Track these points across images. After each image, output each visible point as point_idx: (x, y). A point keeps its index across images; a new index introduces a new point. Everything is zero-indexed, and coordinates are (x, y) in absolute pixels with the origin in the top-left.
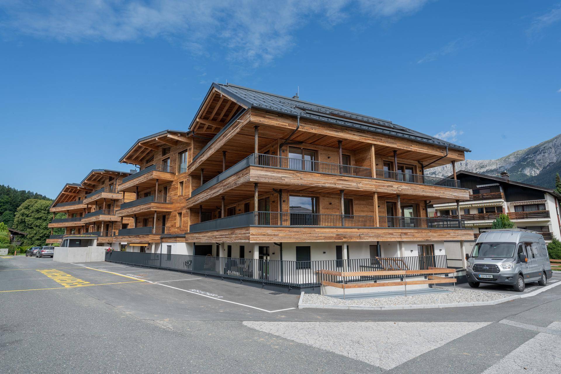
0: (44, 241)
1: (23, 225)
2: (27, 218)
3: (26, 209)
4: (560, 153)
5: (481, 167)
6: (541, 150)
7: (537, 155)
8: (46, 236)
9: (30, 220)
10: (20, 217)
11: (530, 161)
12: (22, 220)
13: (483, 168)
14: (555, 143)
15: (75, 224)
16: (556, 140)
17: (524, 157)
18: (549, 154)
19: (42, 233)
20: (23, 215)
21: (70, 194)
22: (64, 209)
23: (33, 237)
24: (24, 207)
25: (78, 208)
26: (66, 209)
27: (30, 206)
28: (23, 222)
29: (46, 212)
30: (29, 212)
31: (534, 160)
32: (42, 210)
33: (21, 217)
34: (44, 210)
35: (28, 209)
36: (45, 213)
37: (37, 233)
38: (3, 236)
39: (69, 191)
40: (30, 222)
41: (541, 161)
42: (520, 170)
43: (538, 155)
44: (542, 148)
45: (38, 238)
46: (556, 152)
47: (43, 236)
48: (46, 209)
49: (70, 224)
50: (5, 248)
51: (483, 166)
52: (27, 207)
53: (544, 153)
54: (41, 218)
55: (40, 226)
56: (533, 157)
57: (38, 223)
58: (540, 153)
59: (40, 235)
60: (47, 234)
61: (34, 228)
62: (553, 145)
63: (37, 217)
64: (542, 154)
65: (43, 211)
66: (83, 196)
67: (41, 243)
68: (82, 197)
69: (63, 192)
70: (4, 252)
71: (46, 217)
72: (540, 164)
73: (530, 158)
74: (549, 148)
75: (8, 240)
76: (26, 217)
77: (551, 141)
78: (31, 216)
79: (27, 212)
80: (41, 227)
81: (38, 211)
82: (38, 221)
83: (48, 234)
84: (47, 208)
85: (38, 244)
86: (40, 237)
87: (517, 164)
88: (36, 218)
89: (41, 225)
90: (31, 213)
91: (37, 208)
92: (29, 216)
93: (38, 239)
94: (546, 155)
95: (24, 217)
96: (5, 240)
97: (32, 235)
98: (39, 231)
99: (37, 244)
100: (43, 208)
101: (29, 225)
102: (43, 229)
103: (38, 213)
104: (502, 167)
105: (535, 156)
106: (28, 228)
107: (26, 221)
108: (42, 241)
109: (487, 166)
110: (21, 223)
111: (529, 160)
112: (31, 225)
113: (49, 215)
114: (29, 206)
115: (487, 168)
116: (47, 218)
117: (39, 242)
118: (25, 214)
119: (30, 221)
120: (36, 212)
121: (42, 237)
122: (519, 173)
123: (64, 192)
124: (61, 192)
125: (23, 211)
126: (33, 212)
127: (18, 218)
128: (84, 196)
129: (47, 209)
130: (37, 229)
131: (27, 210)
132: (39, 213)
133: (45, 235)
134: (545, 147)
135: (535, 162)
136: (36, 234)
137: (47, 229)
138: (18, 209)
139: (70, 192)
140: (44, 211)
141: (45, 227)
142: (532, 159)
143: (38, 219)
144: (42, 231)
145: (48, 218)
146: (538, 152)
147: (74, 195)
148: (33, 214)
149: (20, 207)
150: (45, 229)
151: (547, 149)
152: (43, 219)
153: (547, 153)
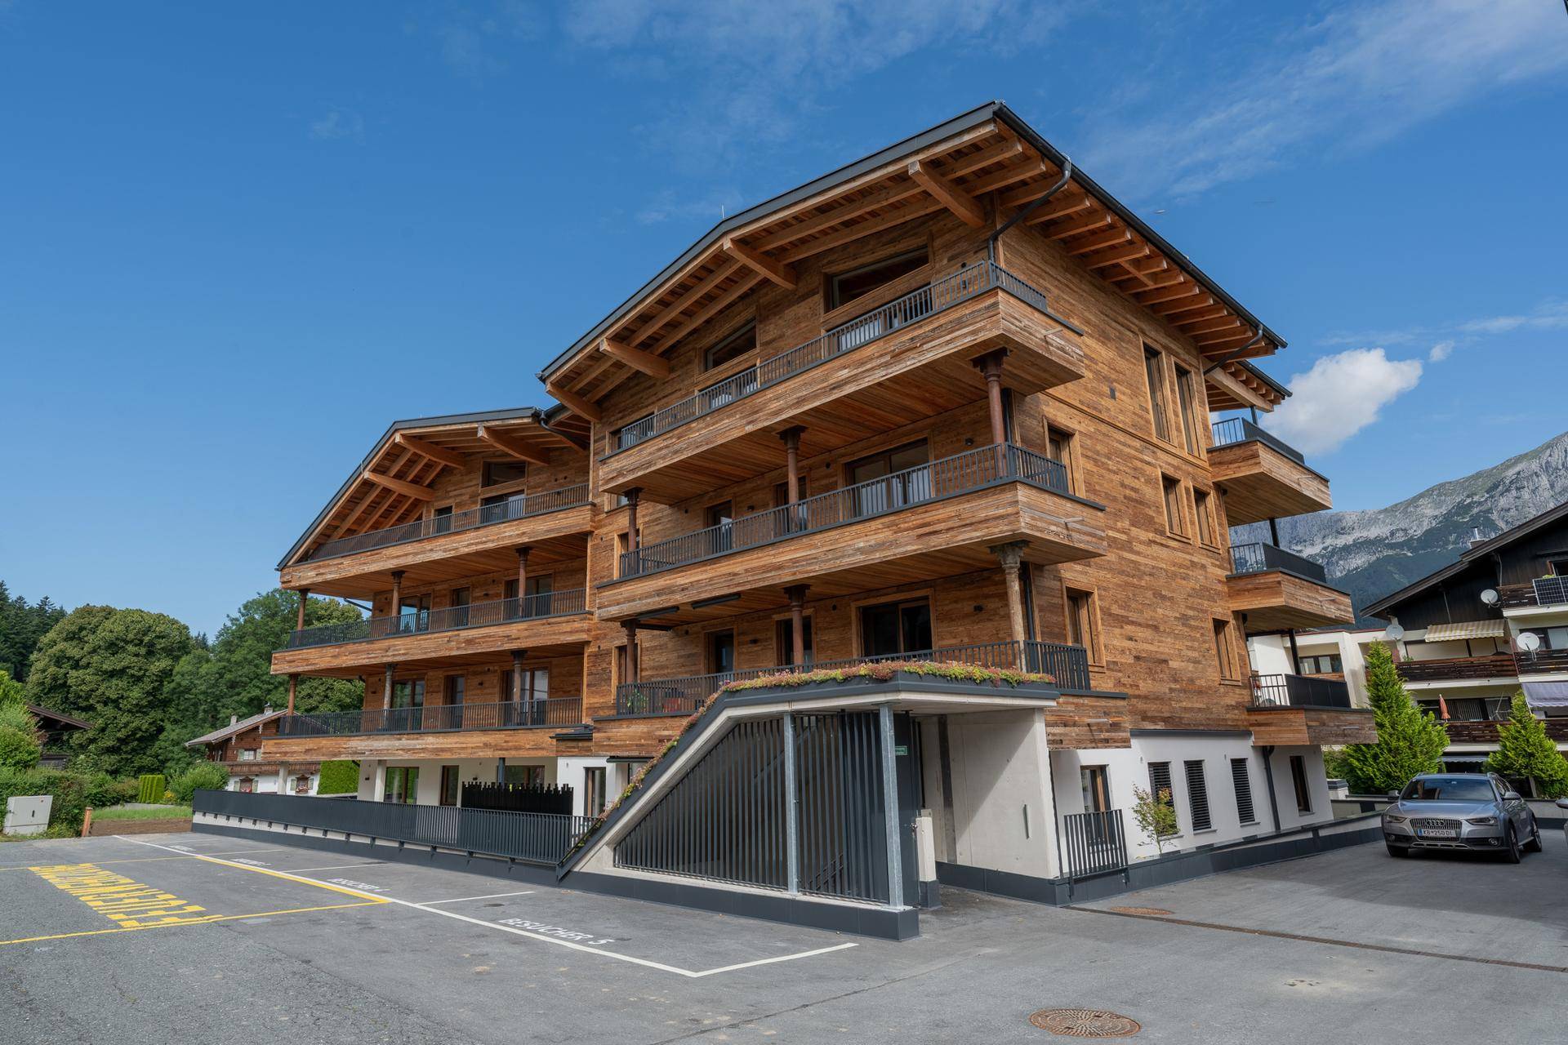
0: (130, 757)
1: (59, 698)
2: (73, 673)
3: (72, 639)
4: (1565, 490)
5: (1339, 533)
6: (1507, 482)
7: (1498, 495)
8: (138, 736)
9: (84, 679)
10: (50, 670)
11: (1481, 511)
12: (55, 679)
13: (1343, 534)
14: (1547, 462)
15: (469, 642)
16: (1548, 452)
17: (1459, 503)
18: (1533, 491)
19: (125, 727)
20: (59, 661)
21: (397, 487)
22: (374, 562)
23: (92, 741)
24: (65, 634)
25: (480, 547)
26: (391, 564)
27: (85, 629)
28: (58, 686)
29: (143, 651)
30: (81, 652)
31: (1489, 511)
32: (127, 642)
33: (52, 669)
34: (137, 642)
35: (80, 639)
36: (137, 655)
37: (107, 725)
38: (11, 730)
39: (394, 471)
40: (84, 687)
41: (1513, 512)
42: (1452, 538)
43: (1502, 494)
44: (1511, 473)
45: (110, 743)
46: (1552, 486)
47: (128, 736)
48: (142, 641)
49: (425, 644)
50: (36, 794)
51: (1342, 529)
52: (74, 633)
53: (1518, 489)
54: (123, 671)
55: (121, 701)
56: (1486, 500)
57: (112, 688)
58: (1508, 490)
59: (119, 735)
60: (144, 728)
61: (99, 707)
62: (1541, 467)
63: (110, 669)
64: (1514, 492)
65: (130, 648)
66: (465, 498)
67: (119, 762)
68: (459, 505)
69: (367, 475)
70: (30, 819)
71: (140, 669)
72: (1510, 520)
73: (1480, 503)
74: (1531, 475)
75: (32, 748)
76: (72, 669)
77: (1535, 454)
78: (89, 663)
79: (74, 651)
80: (123, 704)
81: (113, 647)
82: (114, 681)
83: (147, 730)
84: (144, 635)
85: (109, 768)
86: (119, 739)
87: (1440, 522)
88: (105, 672)
89: (122, 697)
90: (89, 653)
91: (112, 637)
92: (81, 664)
93: (110, 750)
94: (1526, 494)
95: (62, 671)
96: (16, 749)
97: (90, 734)
98: (115, 718)
99: (107, 766)
100: (131, 636)
101: (80, 697)
102: (129, 711)
103: (113, 654)
104: (1398, 530)
105: (1492, 497)
106: (77, 709)
107: (69, 681)
108: (124, 756)
109: (1353, 529)
110: (50, 690)
111: (1475, 510)
112: (87, 699)
113: (153, 663)
114: (81, 629)
115: (1356, 535)
116: (146, 670)
117: (114, 758)
118: (69, 659)
119: (83, 682)
120: (107, 649)
121: (123, 741)
122: (1450, 547)
123: (374, 471)
124: (358, 473)
125: (61, 646)
126: (94, 651)
127: (44, 671)
128: (473, 496)
129: (146, 639)
130: (109, 711)
131: (75, 643)
132: (117, 653)
133: (134, 733)
134: (1519, 473)
135: (1494, 516)
136: (103, 730)
137: (144, 713)
138: (45, 639)
139: (400, 476)
140: (136, 645)
141: (137, 705)
142: (1483, 508)
143: (112, 674)
144: (124, 719)
145: (147, 674)
146: (1500, 488)
147: (412, 492)
148: (96, 658)
149: (51, 635)
150: (137, 712)
151: (1527, 478)
152: (133, 676)
153: (1526, 489)
